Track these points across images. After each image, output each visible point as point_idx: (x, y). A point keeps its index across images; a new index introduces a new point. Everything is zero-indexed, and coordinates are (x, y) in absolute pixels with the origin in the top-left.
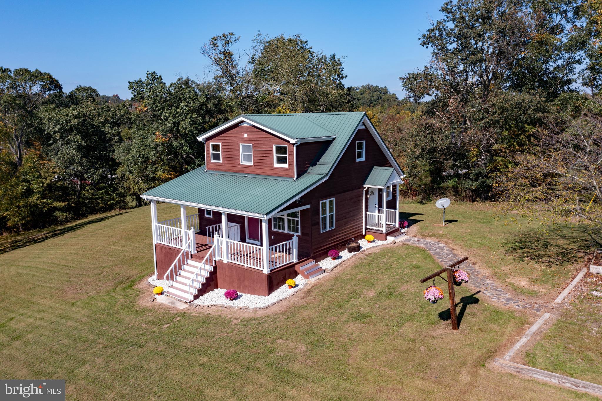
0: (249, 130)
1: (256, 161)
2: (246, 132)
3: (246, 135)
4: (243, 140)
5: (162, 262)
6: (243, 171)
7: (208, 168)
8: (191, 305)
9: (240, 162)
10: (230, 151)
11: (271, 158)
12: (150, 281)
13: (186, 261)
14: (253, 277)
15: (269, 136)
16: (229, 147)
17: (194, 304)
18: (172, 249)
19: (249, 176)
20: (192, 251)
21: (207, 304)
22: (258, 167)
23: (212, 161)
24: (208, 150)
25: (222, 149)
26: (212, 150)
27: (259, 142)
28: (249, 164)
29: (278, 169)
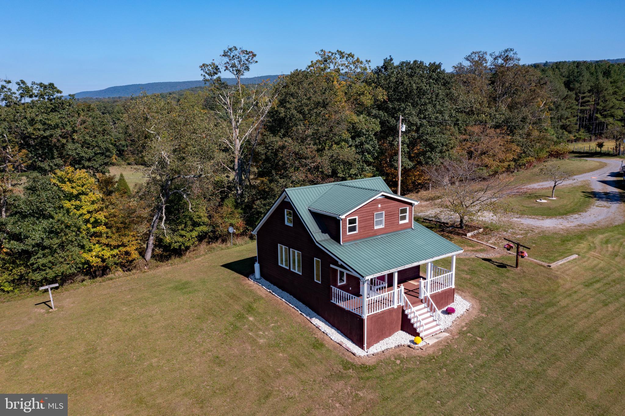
0: (382, 201)
1: (388, 223)
2: (379, 203)
3: (380, 206)
4: (377, 210)
5: (371, 331)
6: (376, 234)
7: (343, 241)
8: (446, 330)
9: (374, 227)
10: (366, 220)
11: (397, 219)
12: (366, 354)
13: (406, 312)
14: (446, 295)
15: (397, 203)
16: (365, 218)
17: (445, 329)
18: (383, 313)
19: (382, 236)
20: (402, 304)
21: (450, 324)
22: (388, 228)
23: (348, 234)
24: (345, 225)
25: (359, 221)
26: (349, 225)
27: (390, 209)
28: (382, 226)
29: (402, 224)
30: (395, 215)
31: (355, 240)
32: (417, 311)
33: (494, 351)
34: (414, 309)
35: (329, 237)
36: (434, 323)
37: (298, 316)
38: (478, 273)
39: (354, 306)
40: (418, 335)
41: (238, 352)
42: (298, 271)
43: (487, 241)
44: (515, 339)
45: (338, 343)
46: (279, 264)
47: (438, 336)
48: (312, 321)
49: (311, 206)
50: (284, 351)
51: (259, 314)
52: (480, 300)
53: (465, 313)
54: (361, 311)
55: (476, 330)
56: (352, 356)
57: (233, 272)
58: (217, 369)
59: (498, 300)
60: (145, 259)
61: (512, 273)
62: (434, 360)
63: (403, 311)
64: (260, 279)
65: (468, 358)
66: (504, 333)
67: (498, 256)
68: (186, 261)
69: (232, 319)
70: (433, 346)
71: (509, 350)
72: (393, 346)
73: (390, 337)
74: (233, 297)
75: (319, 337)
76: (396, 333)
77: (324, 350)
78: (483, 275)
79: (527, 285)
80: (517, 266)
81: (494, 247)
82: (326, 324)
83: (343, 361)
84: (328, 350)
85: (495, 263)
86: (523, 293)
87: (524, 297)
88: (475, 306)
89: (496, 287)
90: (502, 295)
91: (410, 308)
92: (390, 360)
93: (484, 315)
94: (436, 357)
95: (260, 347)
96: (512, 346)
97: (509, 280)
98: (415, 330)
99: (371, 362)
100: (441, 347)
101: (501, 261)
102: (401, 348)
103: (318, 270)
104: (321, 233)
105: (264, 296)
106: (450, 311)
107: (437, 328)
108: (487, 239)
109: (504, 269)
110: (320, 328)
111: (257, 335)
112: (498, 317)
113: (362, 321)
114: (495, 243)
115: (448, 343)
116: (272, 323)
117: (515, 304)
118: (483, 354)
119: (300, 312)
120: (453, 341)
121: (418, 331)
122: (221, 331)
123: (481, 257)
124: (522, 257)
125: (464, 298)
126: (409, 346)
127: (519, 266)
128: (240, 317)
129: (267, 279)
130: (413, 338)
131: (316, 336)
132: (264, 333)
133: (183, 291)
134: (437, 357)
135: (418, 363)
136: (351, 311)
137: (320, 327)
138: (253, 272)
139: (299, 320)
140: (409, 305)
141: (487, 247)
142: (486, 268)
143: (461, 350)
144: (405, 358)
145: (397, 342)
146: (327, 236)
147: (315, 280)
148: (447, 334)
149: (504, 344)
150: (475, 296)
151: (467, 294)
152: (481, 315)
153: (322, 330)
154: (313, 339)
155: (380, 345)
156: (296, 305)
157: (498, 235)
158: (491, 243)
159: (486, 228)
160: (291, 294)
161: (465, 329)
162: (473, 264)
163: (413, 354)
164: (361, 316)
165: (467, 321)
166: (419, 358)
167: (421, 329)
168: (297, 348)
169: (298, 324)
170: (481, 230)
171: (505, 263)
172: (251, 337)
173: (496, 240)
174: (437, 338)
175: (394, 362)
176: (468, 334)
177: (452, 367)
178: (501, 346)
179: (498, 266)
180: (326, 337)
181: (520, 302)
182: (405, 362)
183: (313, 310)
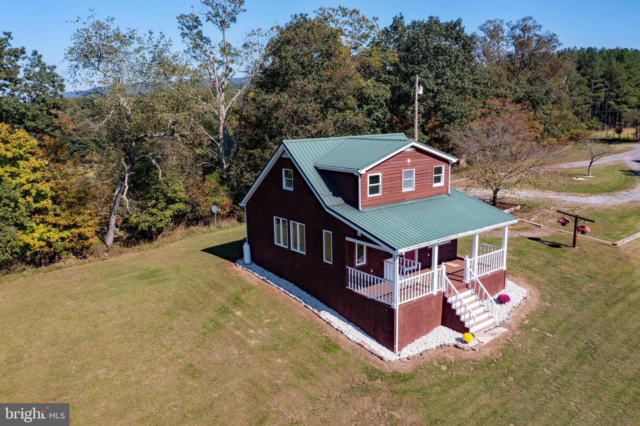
0: (412, 154)
1: (419, 185)
2: (408, 157)
3: (409, 161)
4: (406, 166)
5: (404, 325)
6: (404, 199)
7: (363, 206)
8: (503, 324)
9: (401, 189)
10: (391, 179)
11: (430, 180)
12: (398, 358)
13: (449, 301)
14: (496, 278)
15: (430, 159)
16: (391, 176)
17: (501, 323)
18: (419, 301)
19: (412, 202)
20: (443, 289)
21: (506, 316)
22: (419, 191)
23: (369, 196)
24: (364, 184)
25: (383, 179)
26: (370, 183)
27: (421, 166)
28: (410, 189)
29: (436, 188)
30: (428, 174)
31: (377, 205)
32: (465, 298)
33: (574, 350)
34: (461, 295)
35: (343, 202)
36: (486, 315)
37: (301, 308)
38: (527, 254)
39: (381, 292)
40: (467, 330)
41: (219, 358)
42: (302, 249)
43: (529, 219)
44: (598, 334)
45: (358, 344)
46: (276, 243)
47: (492, 331)
48: (320, 315)
49: (318, 162)
50: (284, 355)
51: (249, 307)
52: (538, 285)
53: (523, 301)
54: (390, 298)
55: (542, 323)
56: (379, 360)
57: (216, 257)
58: (190, 382)
59: (562, 286)
60: (105, 244)
61: (569, 253)
62: (493, 365)
63: (445, 299)
64: (250, 264)
65: (541, 361)
66: (581, 327)
67: (547, 235)
68: (157, 247)
69: (213, 315)
70: (488, 345)
71: (593, 349)
72: (434, 347)
73: (428, 335)
74: (215, 286)
75: (331, 336)
76: (435, 329)
77: (339, 354)
78: (533, 256)
79: (592, 267)
80: (574, 245)
81: (539, 224)
82: (340, 319)
83: (366, 368)
84: (345, 353)
85: (545, 243)
86: (591, 277)
87: (594, 282)
88: (534, 294)
89: (554, 269)
90: (565, 280)
91: (455, 294)
92: (433, 366)
93: (547, 304)
94: (495, 360)
95: (251, 351)
96: (597, 343)
97: (568, 262)
98: (463, 323)
99: (407, 369)
100: (500, 347)
101: (552, 240)
102: (445, 349)
103: (328, 245)
104: (332, 197)
105: (256, 284)
106: (503, 300)
107: (491, 321)
108: (527, 217)
109: (559, 249)
110: (332, 324)
111: (247, 335)
112: (567, 307)
113: (392, 311)
114: (538, 220)
115: (508, 341)
116: (267, 318)
117: (584, 290)
118: (560, 355)
119: (304, 304)
120: (515, 338)
121: (467, 325)
122: (197, 330)
123: (526, 236)
124: (583, 232)
125: (517, 283)
126: (456, 346)
127: (576, 245)
128: (224, 311)
129: (258, 264)
130: (460, 335)
131: (327, 335)
132: (256, 331)
133: (150, 280)
134: (497, 360)
135: (472, 369)
136: (376, 299)
137: (332, 322)
138: (241, 256)
139: (303, 314)
140: (454, 291)
141: (530, 225)
142: (536, 248)
143: (528, 350)
144: (453, 362)
145: (439, 341)
146: (340, 200)
147: (324, 261)
148: (505, 330)
149: (585, 341)
150: (529, 281)
151: (520, 278)
152: (544, 304)
153: (336, 327)
154: (324, 339)
155: (416, 346)
156: (299, 295)
157: (540, 212)
158: (535, 221)
159: (523, 206)
160: (291, 282)
161: (527, 322)
162: (519, 244)
163: (464, 357)
164: (390, 306)
165: (527, 312)
166: (472, 362)
167: (472, 322)
168: (302, 351)
169: (302, 319)
170: (518, 207)
171: (558, 241)
172: (239, 337)
173: (539, 218)
174: (492, 335)
175: (439, 369)
176: (533, 329)
177: (521, 374)
178: (581, 345)
179: (550, 246)
180: (340, 336)
181: (591, 288)
182: (454, 368)
183: (321, 301)
